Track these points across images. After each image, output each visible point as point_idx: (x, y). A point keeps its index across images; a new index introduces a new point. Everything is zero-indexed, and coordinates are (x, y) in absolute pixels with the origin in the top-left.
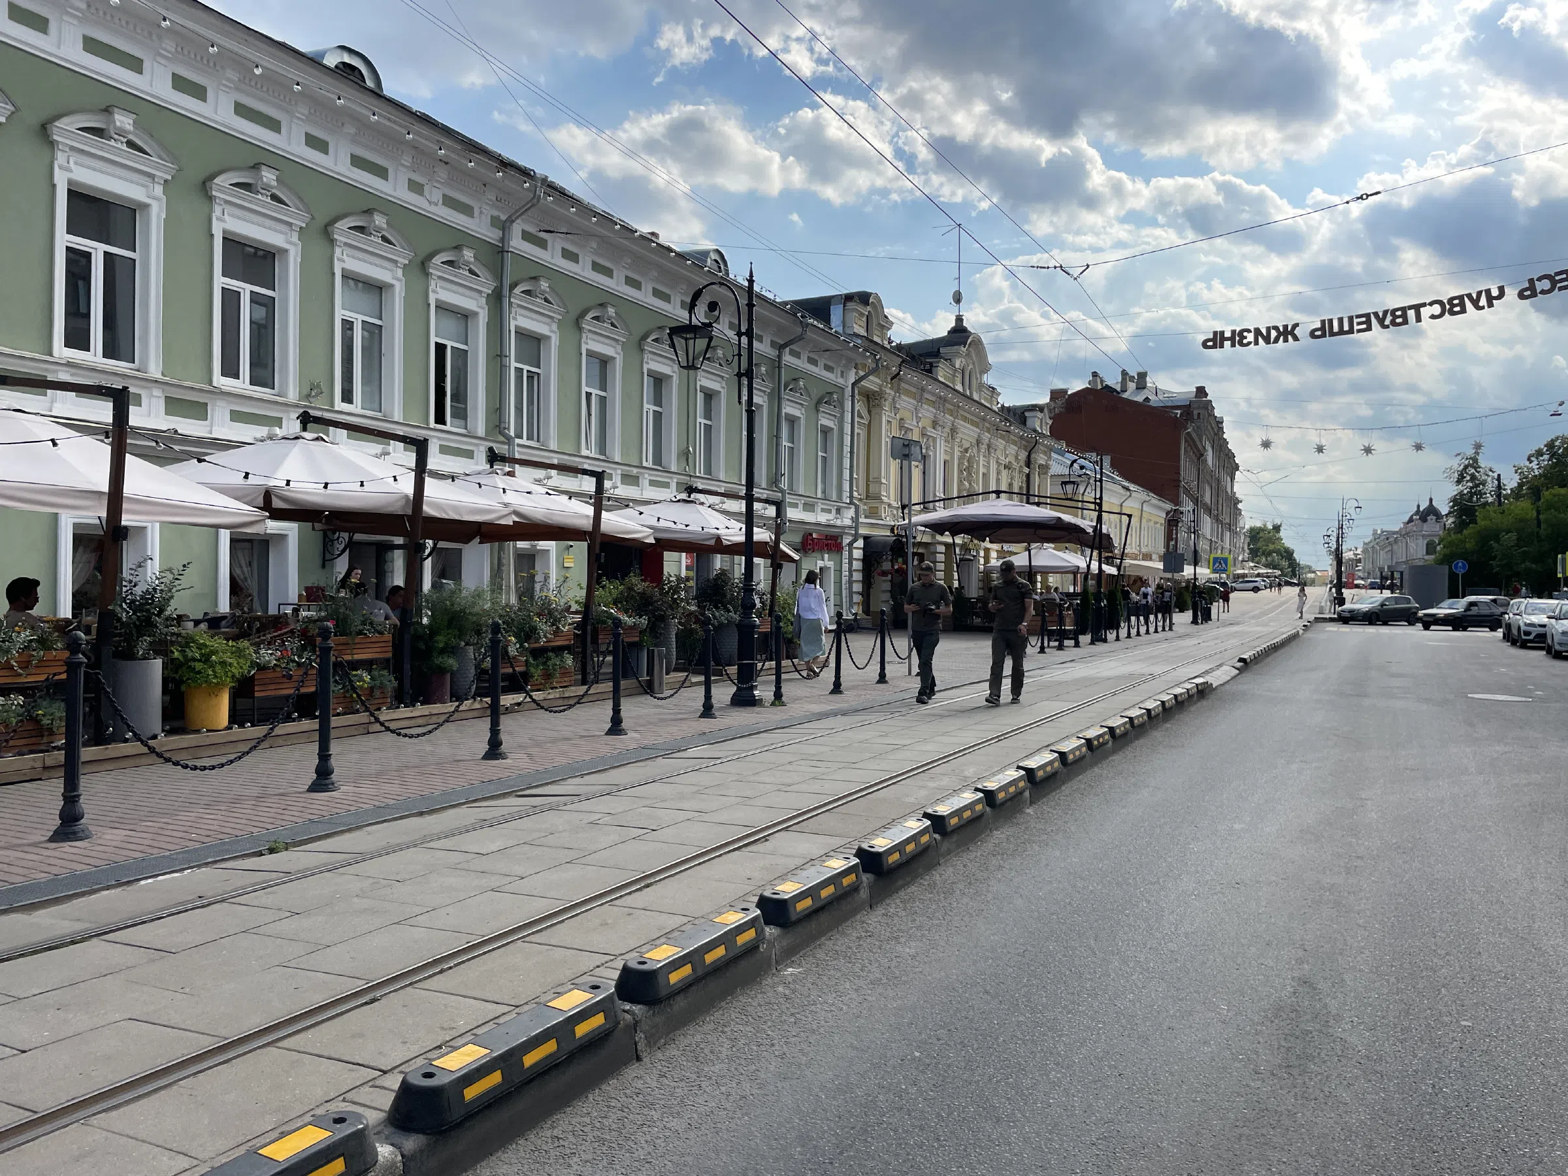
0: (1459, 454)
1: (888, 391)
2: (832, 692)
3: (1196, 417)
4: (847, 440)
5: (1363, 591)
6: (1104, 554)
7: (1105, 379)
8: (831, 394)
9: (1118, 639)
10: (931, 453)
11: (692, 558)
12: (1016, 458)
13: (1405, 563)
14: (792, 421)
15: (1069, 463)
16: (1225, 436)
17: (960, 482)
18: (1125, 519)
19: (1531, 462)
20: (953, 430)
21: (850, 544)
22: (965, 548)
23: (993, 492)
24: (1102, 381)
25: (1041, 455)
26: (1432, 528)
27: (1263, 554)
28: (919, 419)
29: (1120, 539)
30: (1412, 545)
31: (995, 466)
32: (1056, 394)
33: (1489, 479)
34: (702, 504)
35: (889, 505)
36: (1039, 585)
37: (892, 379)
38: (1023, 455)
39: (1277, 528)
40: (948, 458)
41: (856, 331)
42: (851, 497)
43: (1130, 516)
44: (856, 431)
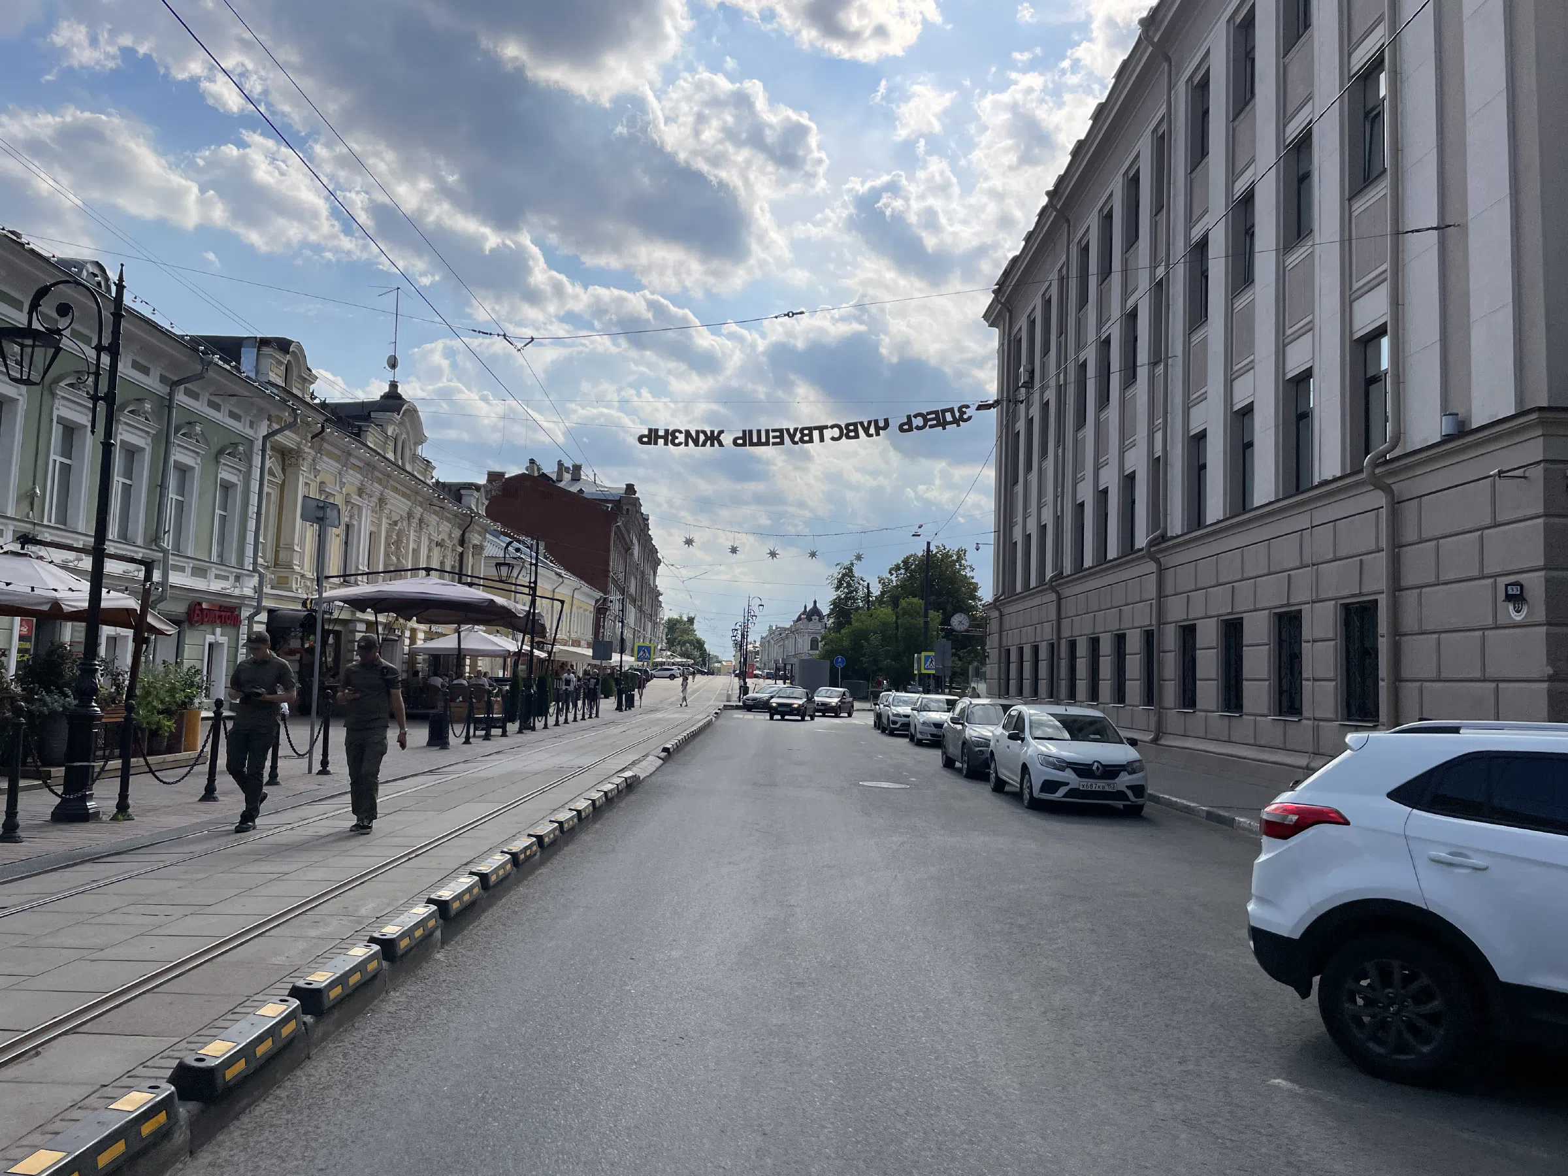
0: (838, 564)
1: (307, 450)
2: (203, 799)
3: (625, 512)
4: (254, 499)
5: (761, 680)
6: (537, 639)
7: (542, 467)
8: (236, 445)
9: (546, 727)
10: (355, 523)
11: (29, 624)
12: (450, 536)
13: (795, 656)
14: (184, 471)
15: (505, 545)
16: (650, 532)
17: (387, 555)
18: (557, 605)
19: (892, 575)
20: (382, 501)
21: (251, 618)
22: (389, 627)
23: (423, 569)
24: (539, 469)
25: (476, 535)
26: (815, 626)
27: (679, 644)
28: (342, 485)
29: (552, 624)
30: (800, 640)
31: (427, 543)
32: (494, 477)
33: (861, 587)
34: (41, 558)
35: (303, 576)
36: (467, 669)
37: (313, 438)
38: (457, 534)
39: (691, 620)
40: (374, 529)
41: (271, 379)
42: (255, 563)
43: (562, 602)
44: (266, 489)
